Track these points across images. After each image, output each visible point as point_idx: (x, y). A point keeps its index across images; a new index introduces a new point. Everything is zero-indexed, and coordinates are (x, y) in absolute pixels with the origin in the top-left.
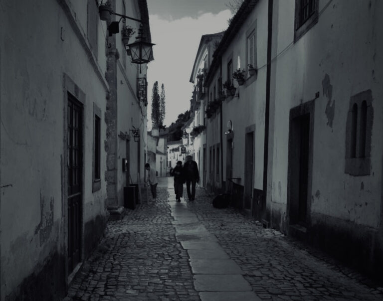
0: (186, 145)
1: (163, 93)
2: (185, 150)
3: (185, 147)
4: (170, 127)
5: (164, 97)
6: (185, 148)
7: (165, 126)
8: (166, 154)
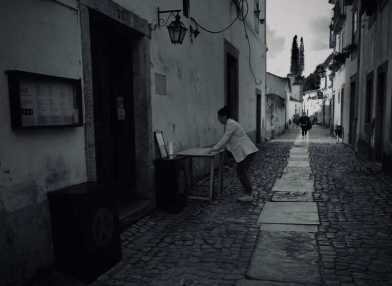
0: (323, 90)
1: (302, 46)
2: (322, 95)
3: (322, 91)
4: (308, 77)
5: (303, 49)
6: (322, 93)
7: (304, 76)
8: (301, 101)
